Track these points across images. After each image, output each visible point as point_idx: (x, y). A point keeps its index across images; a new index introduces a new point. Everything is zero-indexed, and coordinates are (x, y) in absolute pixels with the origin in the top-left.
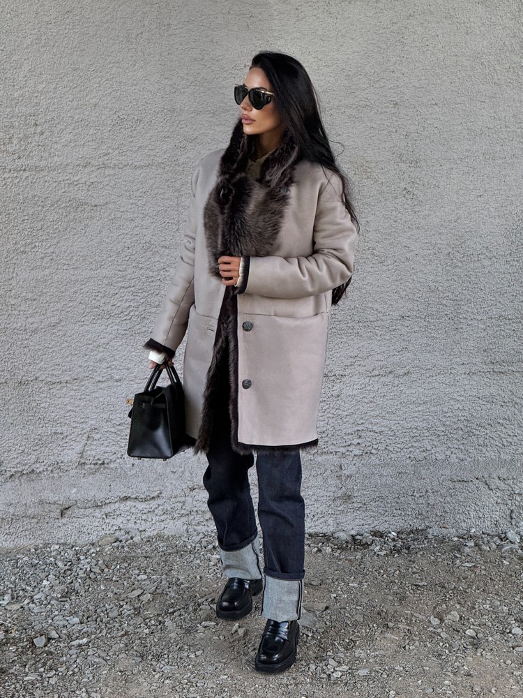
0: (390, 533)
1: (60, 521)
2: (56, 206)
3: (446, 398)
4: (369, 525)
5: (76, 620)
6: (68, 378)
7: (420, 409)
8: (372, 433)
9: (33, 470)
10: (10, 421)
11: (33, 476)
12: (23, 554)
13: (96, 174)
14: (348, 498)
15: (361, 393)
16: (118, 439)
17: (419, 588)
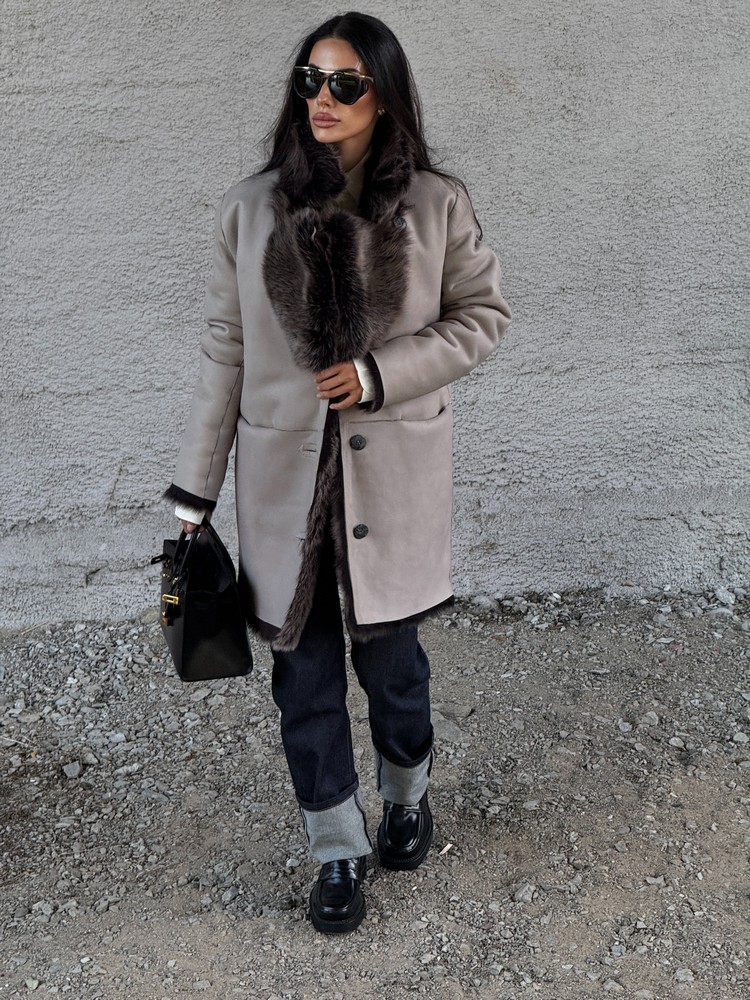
0: (551, 594)
1: (85, 589)
2: (65, 143)
3: (627, 403)
4: (521, 583)
5: (120, 736)
6: (89, 388)
7: (589, 418)
8: (522, 454)
9: (44, 518)
10: (8, 450)
11: (43, 527)
12: (36, 638)
13: (120, 96)
14: (490, 547)
15: (506, 398)
16: (163, 471)
17: (599, 678)
